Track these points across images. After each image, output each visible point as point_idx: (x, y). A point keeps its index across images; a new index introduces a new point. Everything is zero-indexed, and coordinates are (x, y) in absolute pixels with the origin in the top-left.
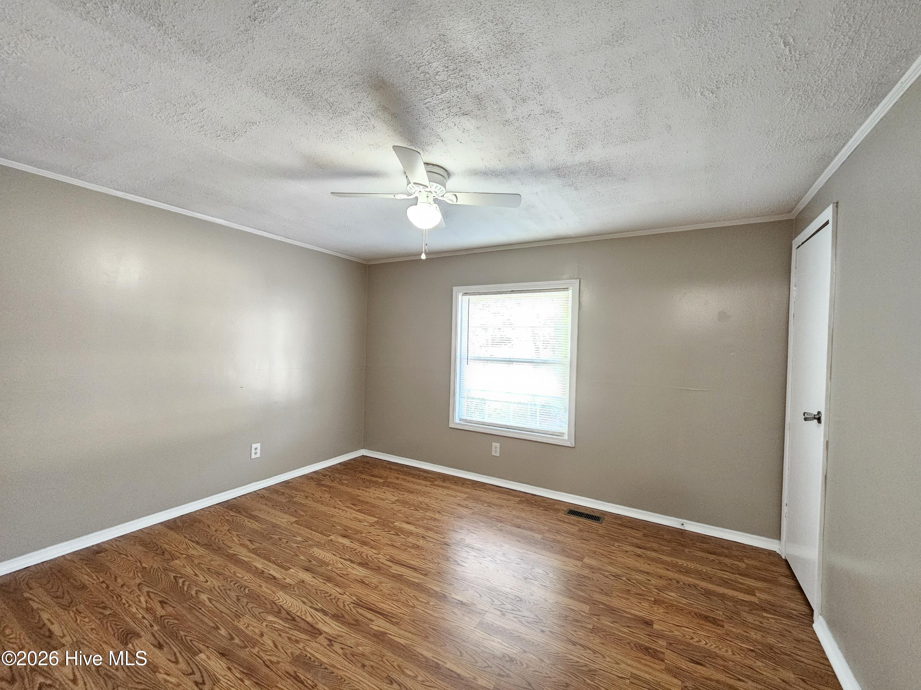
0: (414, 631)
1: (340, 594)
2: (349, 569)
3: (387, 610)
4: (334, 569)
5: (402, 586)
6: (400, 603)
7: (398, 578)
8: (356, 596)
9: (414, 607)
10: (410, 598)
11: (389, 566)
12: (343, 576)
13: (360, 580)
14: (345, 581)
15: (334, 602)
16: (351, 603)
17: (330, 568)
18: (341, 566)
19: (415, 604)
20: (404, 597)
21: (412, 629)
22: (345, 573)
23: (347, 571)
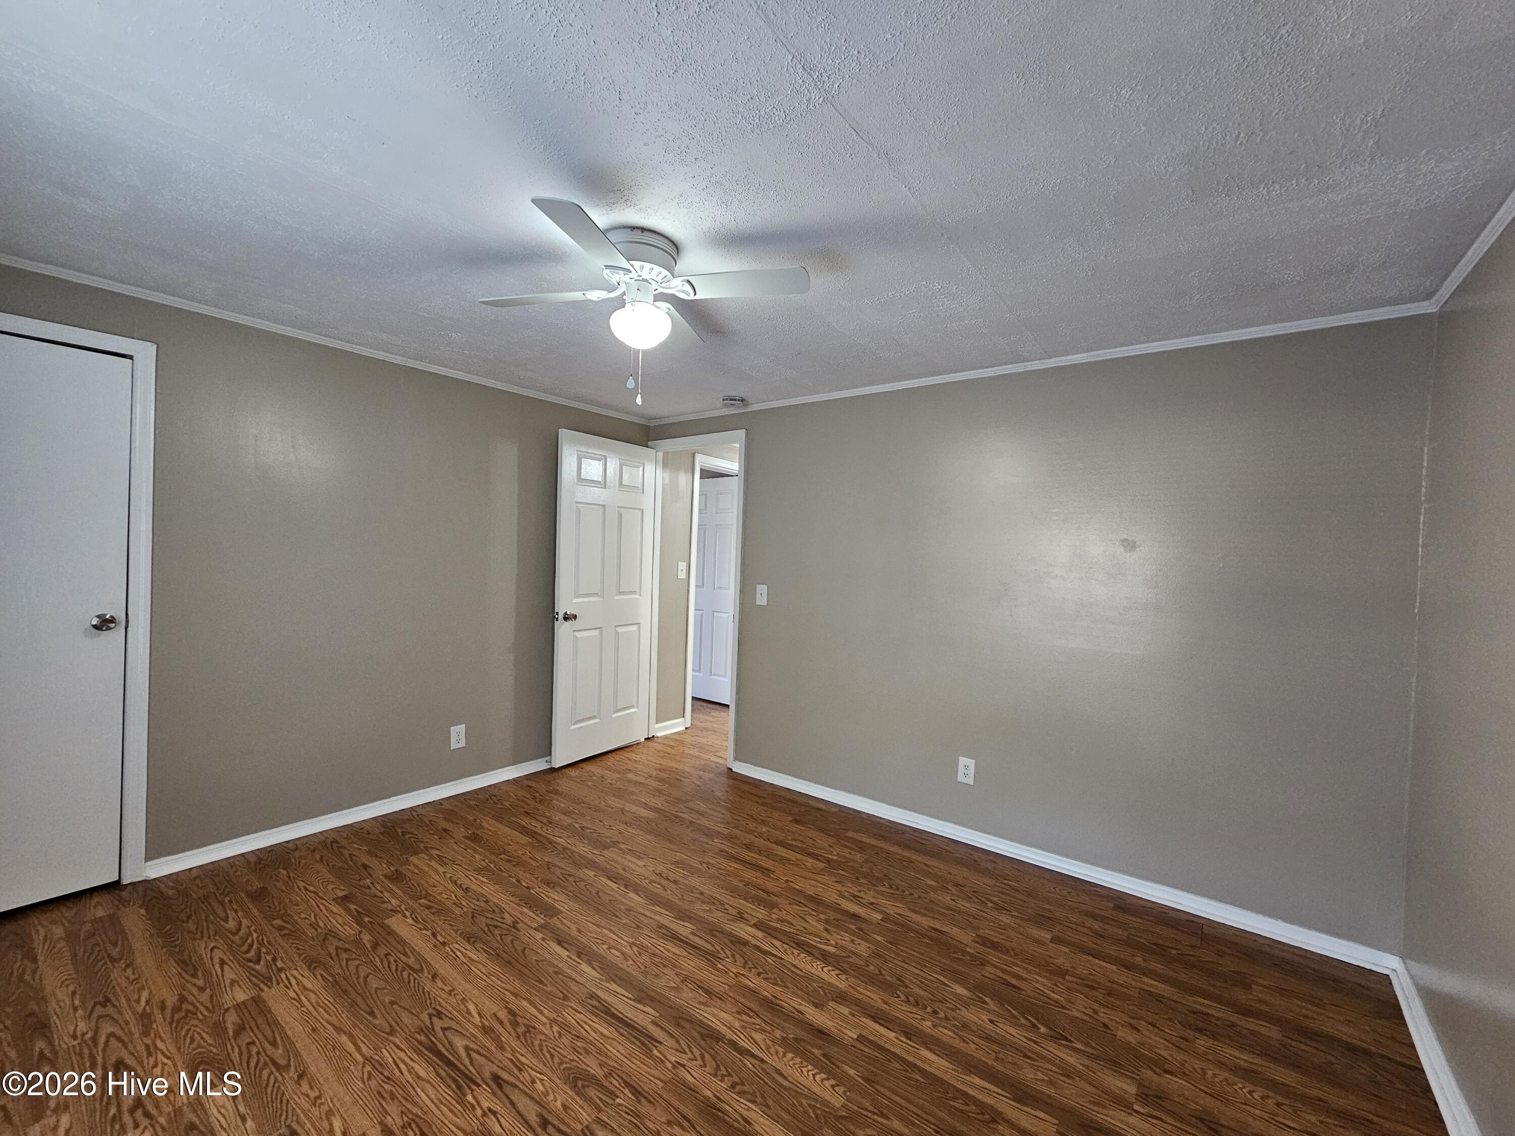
0: (641, 917)
1: (743, 975)
2: (737, 1024)
3: (672, 944)
4: (768, 1028)
5: (641, 978)
6: (650, 951)
7: (644, 996)
8: (717, 970)
9: (632, 945)
10: (634, 957)
11: (657, 1025)
12: (746, 1010)
13: (714, 997)
14: (742, 1000)
15: (750, 963)
16: (723, 960)
17: (778, 1034)
18: (758, 1037)
19: (629, 948)
20: (642, 961)
21: (643, 920)
22: (745, 1017)
23: (743, 1021)
